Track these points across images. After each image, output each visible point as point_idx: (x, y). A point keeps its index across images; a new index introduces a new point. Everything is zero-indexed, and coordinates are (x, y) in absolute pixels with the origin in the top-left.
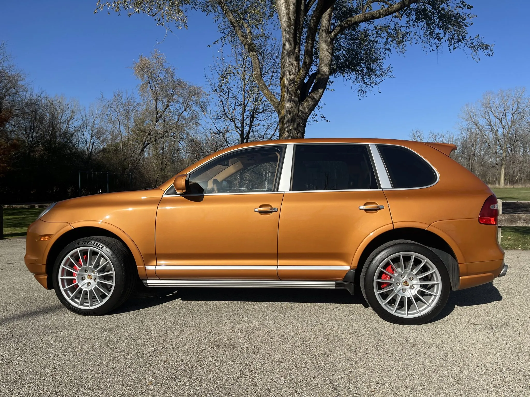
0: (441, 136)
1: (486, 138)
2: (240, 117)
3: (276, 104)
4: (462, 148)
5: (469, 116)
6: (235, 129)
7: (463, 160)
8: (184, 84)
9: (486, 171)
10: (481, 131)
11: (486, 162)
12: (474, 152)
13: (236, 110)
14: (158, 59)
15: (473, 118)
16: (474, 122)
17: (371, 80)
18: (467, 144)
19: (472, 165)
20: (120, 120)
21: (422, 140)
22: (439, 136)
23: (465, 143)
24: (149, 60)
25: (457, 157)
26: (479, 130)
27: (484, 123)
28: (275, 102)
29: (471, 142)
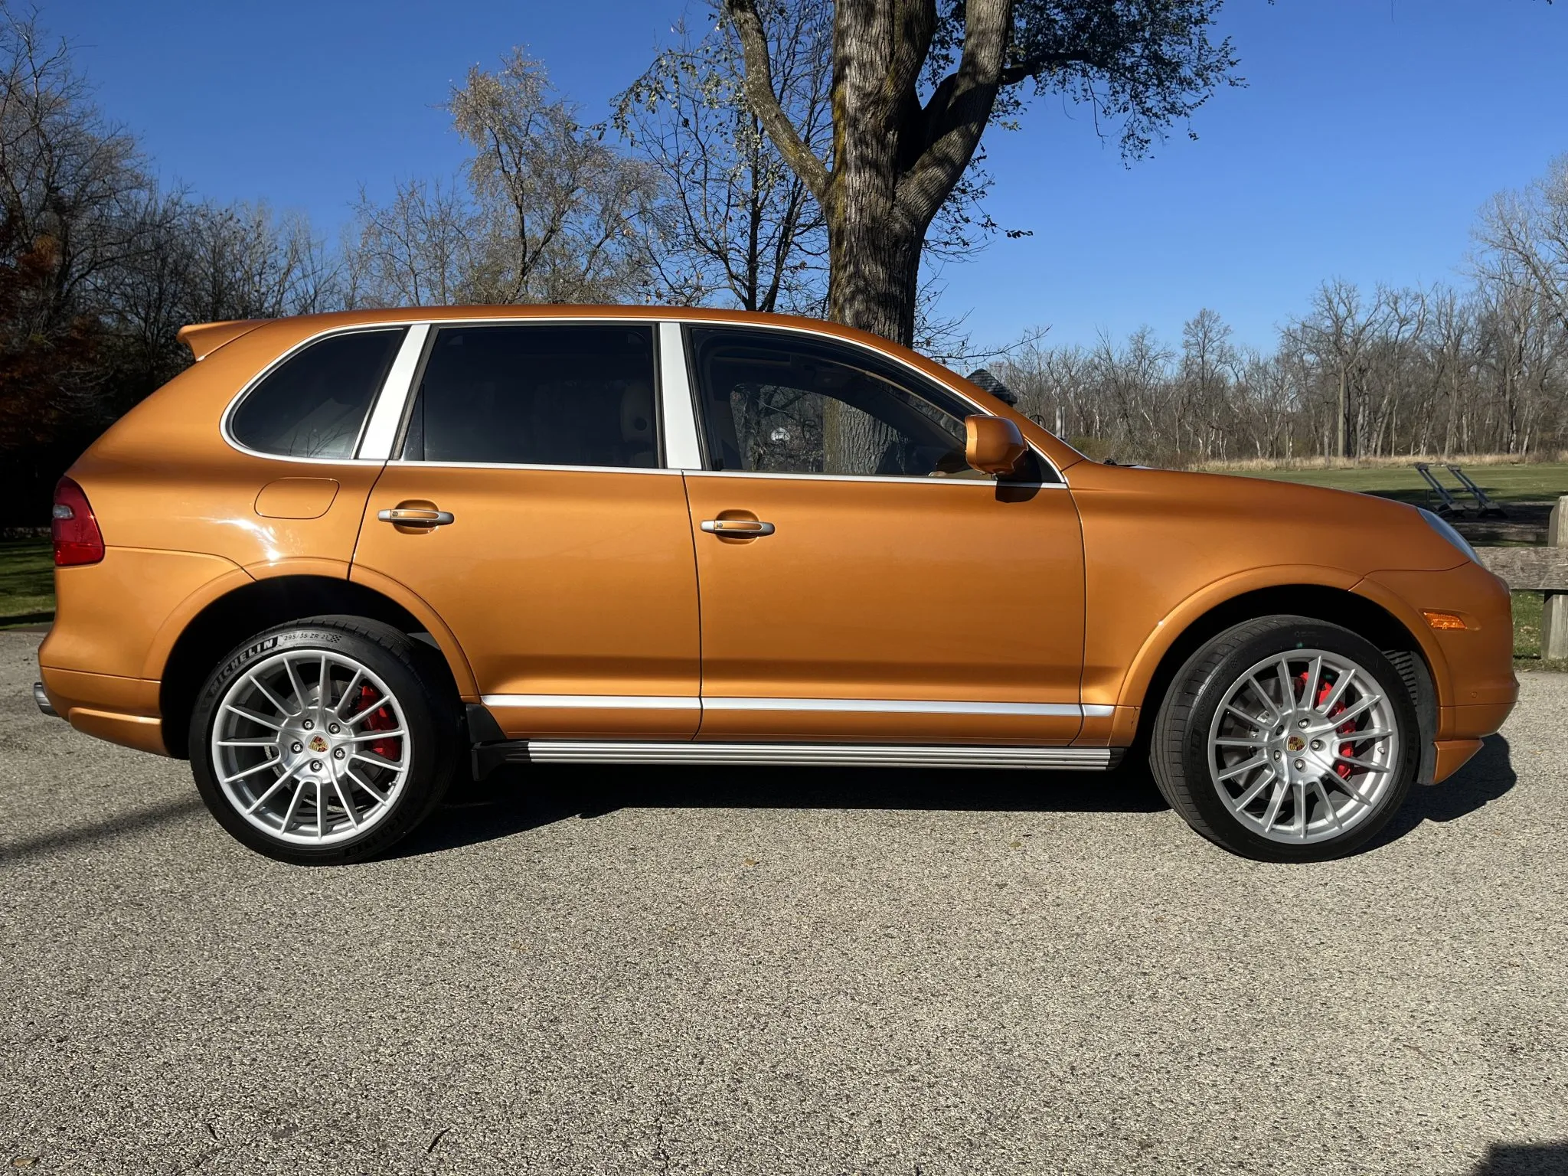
0: (1417, 297)
1: (1559, 302)
2: (745, 243)
3: (820, 181)
4: (1483, 336)
5: (1506, 233)
6: (727, 283)
7: (1486, 376)
8: (605, 156)
9: (1556, 409)
10: (1541, 279)
11: (1556, 379)
12: (1521, 349)
13: (731, 221)
14: (523, 77)
15: (1517, 241)
16: (1520, 253)
17: (1165, 99)
18: (1498, 323)
19: (1513, 390)
20: (416, 272)
21: (1353, 312)
22: (1408, 301)
23: (1492, 320)
24: (499, 82)
25: (1465, 365)
26: (1537, 276)
27: (1553, 256)
28: (817, 176)
29: (1512, 318)
